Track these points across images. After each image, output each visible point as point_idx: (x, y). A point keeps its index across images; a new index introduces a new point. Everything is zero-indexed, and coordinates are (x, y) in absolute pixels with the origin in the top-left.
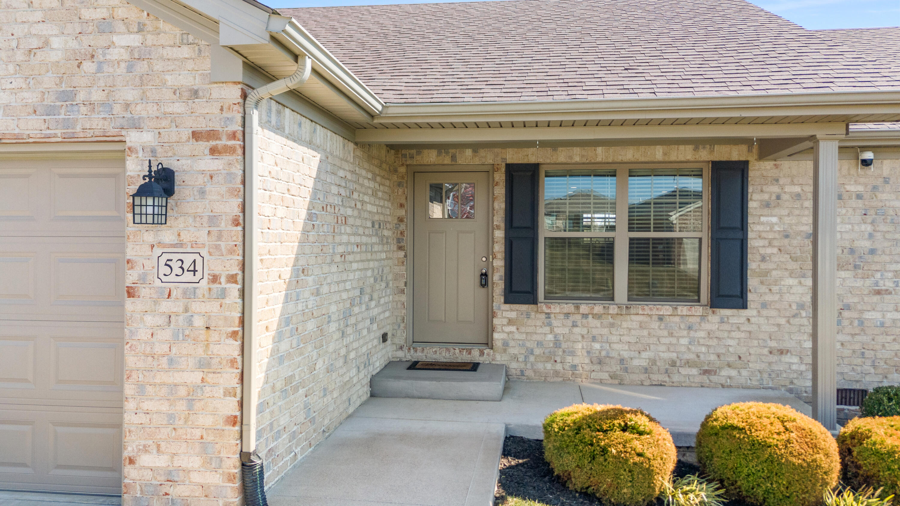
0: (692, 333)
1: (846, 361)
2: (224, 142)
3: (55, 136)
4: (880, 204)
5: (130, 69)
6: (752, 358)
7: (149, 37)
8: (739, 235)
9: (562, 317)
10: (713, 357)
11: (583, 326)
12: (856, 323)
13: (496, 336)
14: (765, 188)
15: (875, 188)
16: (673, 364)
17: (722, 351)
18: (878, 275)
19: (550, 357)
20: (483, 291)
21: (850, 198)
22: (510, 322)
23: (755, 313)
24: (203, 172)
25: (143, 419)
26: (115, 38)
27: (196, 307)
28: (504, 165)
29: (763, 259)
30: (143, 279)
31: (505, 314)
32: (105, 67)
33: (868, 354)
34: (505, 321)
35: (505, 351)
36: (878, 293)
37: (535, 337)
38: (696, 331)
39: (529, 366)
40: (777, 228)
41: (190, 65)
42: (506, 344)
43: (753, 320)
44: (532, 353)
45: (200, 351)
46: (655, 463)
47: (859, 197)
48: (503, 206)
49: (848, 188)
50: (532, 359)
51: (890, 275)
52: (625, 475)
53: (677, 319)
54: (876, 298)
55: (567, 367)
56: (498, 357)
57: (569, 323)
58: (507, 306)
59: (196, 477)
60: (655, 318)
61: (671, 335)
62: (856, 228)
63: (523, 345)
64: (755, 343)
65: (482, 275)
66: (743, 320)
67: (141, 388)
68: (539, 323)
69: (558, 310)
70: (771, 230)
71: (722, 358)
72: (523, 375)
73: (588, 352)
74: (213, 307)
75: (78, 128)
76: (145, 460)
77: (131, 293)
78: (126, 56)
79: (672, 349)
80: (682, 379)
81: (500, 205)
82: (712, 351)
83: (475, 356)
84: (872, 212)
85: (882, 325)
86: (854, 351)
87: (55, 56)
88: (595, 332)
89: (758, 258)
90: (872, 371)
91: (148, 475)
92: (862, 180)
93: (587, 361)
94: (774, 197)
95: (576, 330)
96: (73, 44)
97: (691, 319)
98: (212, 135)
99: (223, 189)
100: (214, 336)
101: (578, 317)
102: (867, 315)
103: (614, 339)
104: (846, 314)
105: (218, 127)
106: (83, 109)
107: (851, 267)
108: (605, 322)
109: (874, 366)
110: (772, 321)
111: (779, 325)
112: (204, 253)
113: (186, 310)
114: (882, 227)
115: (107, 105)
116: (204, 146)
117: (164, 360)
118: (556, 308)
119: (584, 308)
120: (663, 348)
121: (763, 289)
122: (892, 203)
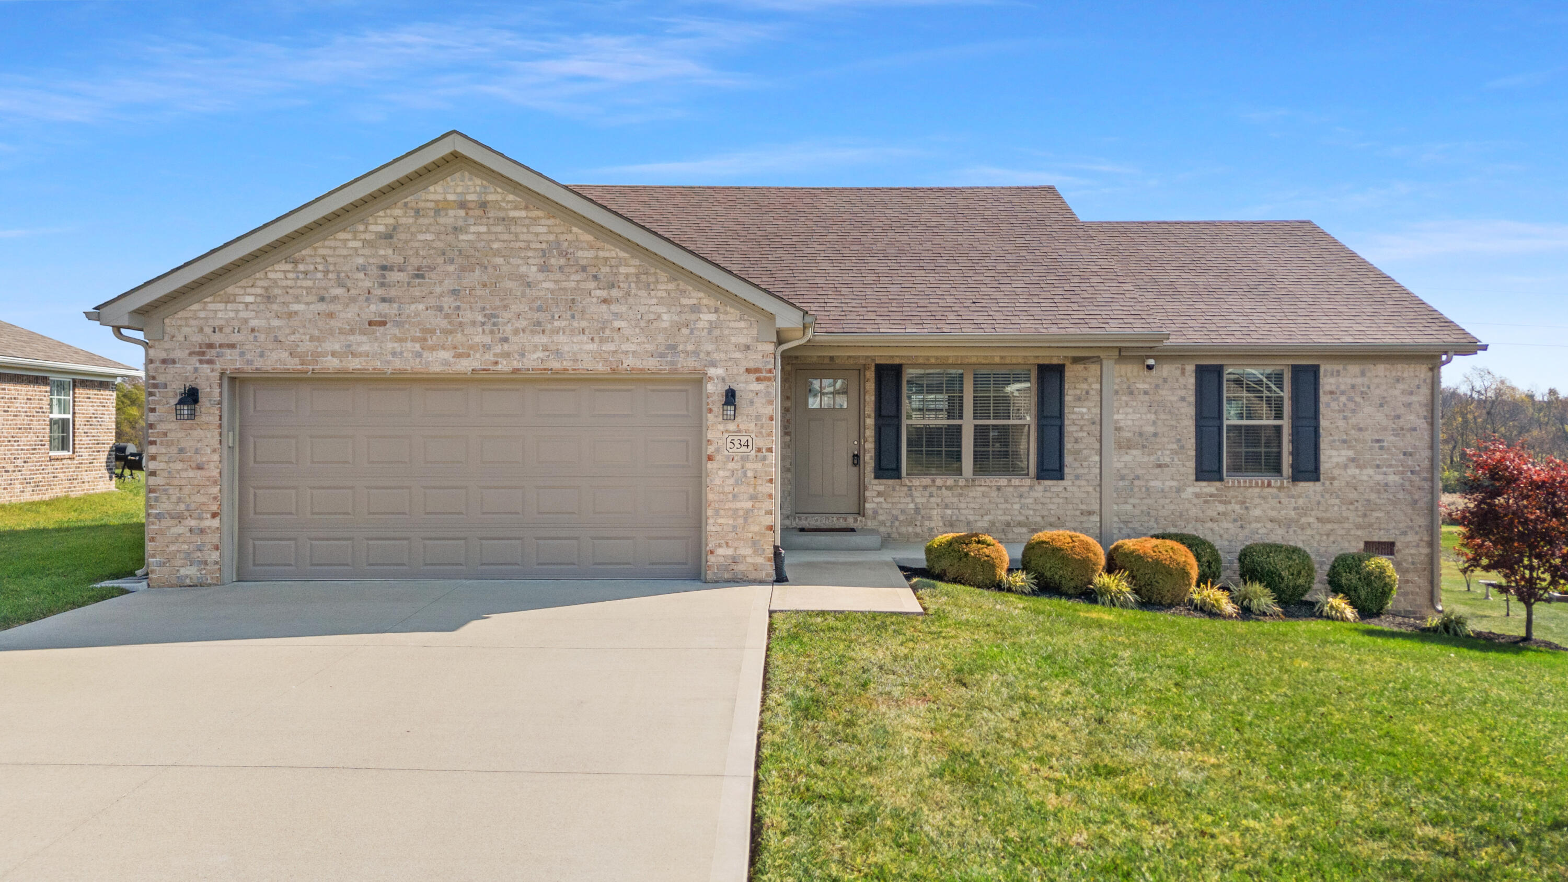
0: (1023, 501)
1: (1137, 519)
2: (764, 374)
3: (665, 370)
4: (1161, 399)
5: (710, 333)
6: (1069, 518)
7: (722, 316)
8: (1058, 422)
9: (921, 489)
10: (1039, 519)
11: (938, 496)
12: (1144, 489)
13: (867, 505)
14: (1077, 386)
15: (1157, 386)
16: (1008, 524)
17: (1046, 513)
18: (1159, 453)
19: (911, 523)
20: (856, 469)
21: (1139, 394)
22: (879, 494)
23: (1070, 483)
24: (752, 391)
25: (718, 529)
26: (701, 316)
27: (749, 465)
28: (873, 364)
29: (1076, 441)
30: (718, 450)
31: (875, 488)
32: (695, 332)
33: (1153, 513)
34: (875, 494)
35: (875, 518)
36: (1159, 466)
37: (899, 506)
38: (1025, 498)
39: (894, 529)
40: (1086, 417)
41: (745, 332)
42: (875, 513)
43: (1068, 488)
44: (897, 519)
45: (751, 490)
46: (997, 561)
47: (1146, 393)
48: (873, 398)
49: (1138, 386)
50: (897, 523)
51: (1168, 452)
52: (979, 568)
53: (1011, 489)
54: (1158, 471)
55: (925, 530)
56: (869, 523)
57: (927, 494)
58: (877, 481)
59: (749, 560)
60: (994, 488)
61: (1006, 501)
62: (1144, 417)
63: (890, 512)
64: (1070, 506)
65: (854, 456)
66: (1061, 489)
67: (717, 512)
68: (902, 494)
69: (918, 484)
70: (1082, 418)
71: (1045, 519)
72: (889, 537)
73: (942, 517)
74: (759, 466)
75: (679, 366)
76: (720, 551)
77: (710, 458)
78: (707, 326)
79: (1007, 513)
80: (1015, 537)
81: (871, 398)
82: (1038, 514)
83: (850, 522)
84: (1155, 404)
85: (1163, 491)
86: (1142, 511)
87: (665, 325)
88: (947, 501)
89: (1073, 440)
90: (1156, 526)
91: (722, 560)
92: (1148, 380)
93: (941, 524)
94: (1084, 393)
95: (933, 500)
96: (676, 318)
97: (1023, 489)
98: (757, 370)
99: (764, 401)
100: (760, 482)
101: (934, 489)
102: (1152, 484)
103: (963, 505)
104: (1136, 483)
105: (760, 366)
106: (682, 355)
107: (1140, 446)
108: (956, 493)
109: (1157, 523)
110: (1083, 489)
111: (1088, 492)
112: (753, 436)
113: (743, 468)
114: (1163, 416)
115: (696, 353)
116: (753, 377)
117: (730, 496)
118: (917, 482)
119: (939, 482)
120: (1000, 512)
121: (1077, 464)
122: (1170, 398)
